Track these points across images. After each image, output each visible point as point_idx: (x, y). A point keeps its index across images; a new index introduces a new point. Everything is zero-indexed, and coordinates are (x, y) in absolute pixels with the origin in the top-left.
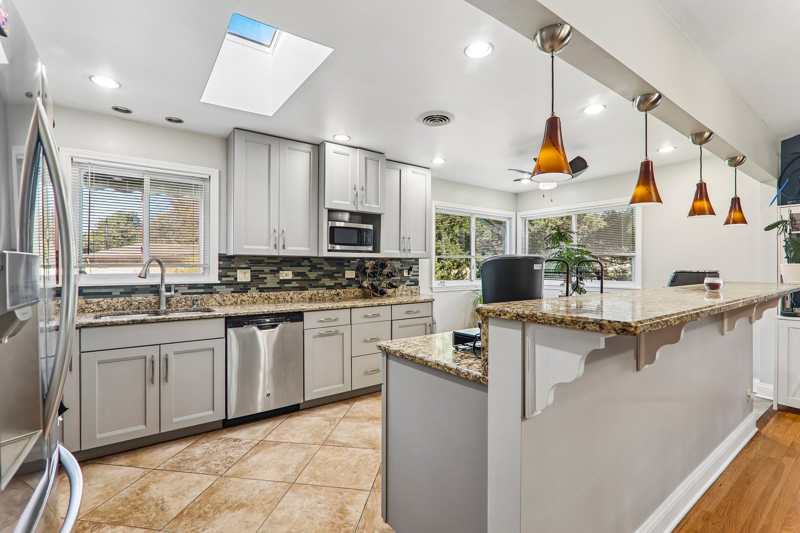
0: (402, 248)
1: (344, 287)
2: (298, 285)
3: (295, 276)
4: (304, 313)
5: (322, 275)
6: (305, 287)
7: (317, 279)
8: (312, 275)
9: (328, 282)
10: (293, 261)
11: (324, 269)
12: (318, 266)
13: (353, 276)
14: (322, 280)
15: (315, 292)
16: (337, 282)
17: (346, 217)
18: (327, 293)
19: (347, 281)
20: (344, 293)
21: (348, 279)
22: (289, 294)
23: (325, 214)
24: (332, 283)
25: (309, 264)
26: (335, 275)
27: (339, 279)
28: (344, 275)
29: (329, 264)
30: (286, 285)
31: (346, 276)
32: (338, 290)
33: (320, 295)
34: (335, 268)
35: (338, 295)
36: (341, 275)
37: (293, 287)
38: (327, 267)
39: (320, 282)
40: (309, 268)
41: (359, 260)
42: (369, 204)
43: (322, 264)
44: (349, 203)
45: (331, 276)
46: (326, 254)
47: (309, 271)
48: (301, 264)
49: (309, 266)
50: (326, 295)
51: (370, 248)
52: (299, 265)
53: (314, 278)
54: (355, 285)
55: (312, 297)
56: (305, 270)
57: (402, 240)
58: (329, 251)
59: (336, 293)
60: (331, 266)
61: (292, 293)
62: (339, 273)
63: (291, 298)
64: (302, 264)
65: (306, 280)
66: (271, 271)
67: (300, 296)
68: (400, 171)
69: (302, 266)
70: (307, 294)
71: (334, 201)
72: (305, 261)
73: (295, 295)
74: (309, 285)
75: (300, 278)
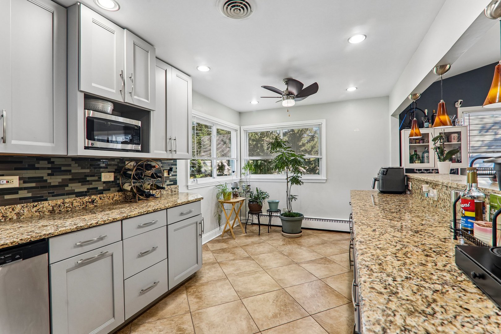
0: (169, 149)
1: (101, 192)
2: (30, 195)
3: (24, 182)
4: (50, 240)
5: (70, 179)
6: (43, 197)
7: (63, 185)
8: (55, 180)
9: (79, 188)
10: (21, 162)
11: (73, 171)
12: (63, 168)
13: (112, 179)
14: (70, 185)
15: (59, 202)
16: (91, 186)
17: (109, 108)
18: (77, 202)
19: (104, 185)
20: (101, 199)
21: (104, 182)
22: (13, 210)
23: (80, 98)
24: (84, 189)
25: (50, 166)
26: (88, 179)
27: (93, 183)
28: (100, 178)
29: (78, 166)
30: (7, 197)
31: (103, 179)
32: (93, 197)
33: (67, 205)
34: (88, 171)
35: (93, 202)
36: (96, 178)
37: (21, 199)
38: (76, 169)
39: (67, 189)
40: (50, 172)
41: (119, 160)
42: (138, 96)
43: (69, 165)
44: (114, 91)
45: (83, 180)
46: (82, 152)
47: (49, 175)
48: (34, 165)
49: (49, 169)
50: (75, 204)
51: (139, 148)
52: (32, 167)
53: (57, 184)
54: (114, 189)
55: (55, 208)
56: (43, 174)
57: (168, 140)
58: (86, 148)
59: (90, 200)
60: (82, 168)
61: (19, 207)
62: (94, 176)
63: (18, 214)
64: (37, 166)
65: (42, 187)
67: (35, 209)
68: (166, 71)
69: (38, 169)
70: (46, 205)
71: (93, 85)
72: (41, 162)
73: (26, 210)
74: (49, 193)
75: (33, 185)
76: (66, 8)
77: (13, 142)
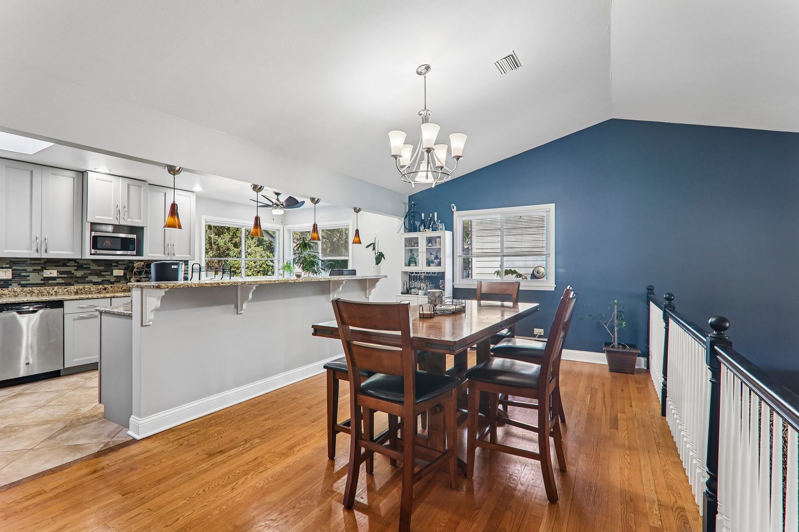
0: (167, 252)
1: (112, 283)
2: (63, 281)
3: (60, 274)
4: (65, 302)
5: (89, 273)
6: (71, 283)
7: (84, 277)
8: (79, 274)
9: (95, 279)
10: (58, 262)
11: (91, 268)
12: (84, 266)
13: (122, 274)
14: (89, 277)
15: (81, 287)
16: (105, 279)
17: (110, 228)
18: (93, 288)
19: (116, 278)
20: (112, 287)
21: (115, 276)
22: (53, 289)
23: (88, 227)
24: (100, 280)
25: (76, 264)
26: (102, 273)
27: (107, 277)
28: (112, 273)
29: (96, 265)
30: (50, 282)
31: (114, 275)
32: (105, 286)
33: (86, 289)
34: (103, 268)
35: (105, 289)
36: (109, 273)
37: (58, 283)
38: (94, 267)
39: (87, 279)
40: (76, 268)
42: (131, 219)
43: (89, 264)
44: (112, 218)
45: (99, 274)
46: (88, 256)
47: (75, 270)
48: (66, 264)
49: (75, 266)
50: (92, 289)
51: (134, 253)
52: (65, 265)
53: (80, 276)
54: (124, 281)
55: (78, 291)
56: (72, 269)
57: (166, 246)
58: (91, 254)
59: (103, 288)
60: (98, 266)
61: (56, 287)
62: (107, 272)
63: (56, 292)
64: (68, 264)
65: (70, 277)
66: (33, 270)
67: (66, 290)
68: (165, 193)
69: (68, 266)
70: (73, 288)
71: (96, 217)
72: (70, 262)
73: (60, 290)
74: (75, 281)
75: (66, 276)
76: (82, 172)
77: (51, 252)
